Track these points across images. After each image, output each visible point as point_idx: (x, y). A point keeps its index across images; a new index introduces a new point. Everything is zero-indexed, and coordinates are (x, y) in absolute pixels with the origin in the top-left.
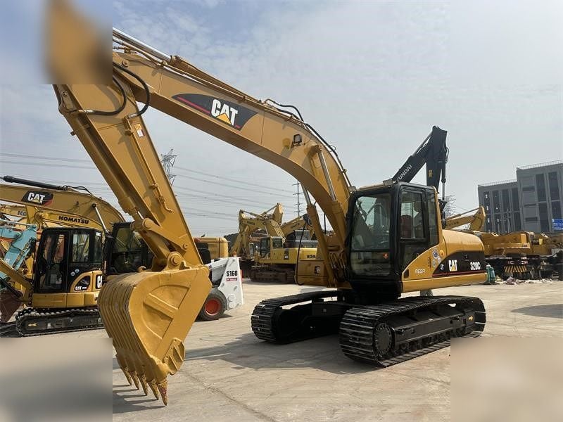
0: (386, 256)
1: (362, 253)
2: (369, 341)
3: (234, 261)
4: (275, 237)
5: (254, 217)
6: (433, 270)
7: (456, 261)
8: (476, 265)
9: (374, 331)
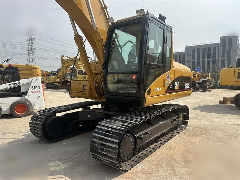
0: (134, 77)
1: (116, 75)
2: (114, 154)
3: (37, 80)
4: (79, 69)
5: (68, 59)
6: (166, 89)
7: (178, 82)
8: (187, 86)
9: (119, 144)
